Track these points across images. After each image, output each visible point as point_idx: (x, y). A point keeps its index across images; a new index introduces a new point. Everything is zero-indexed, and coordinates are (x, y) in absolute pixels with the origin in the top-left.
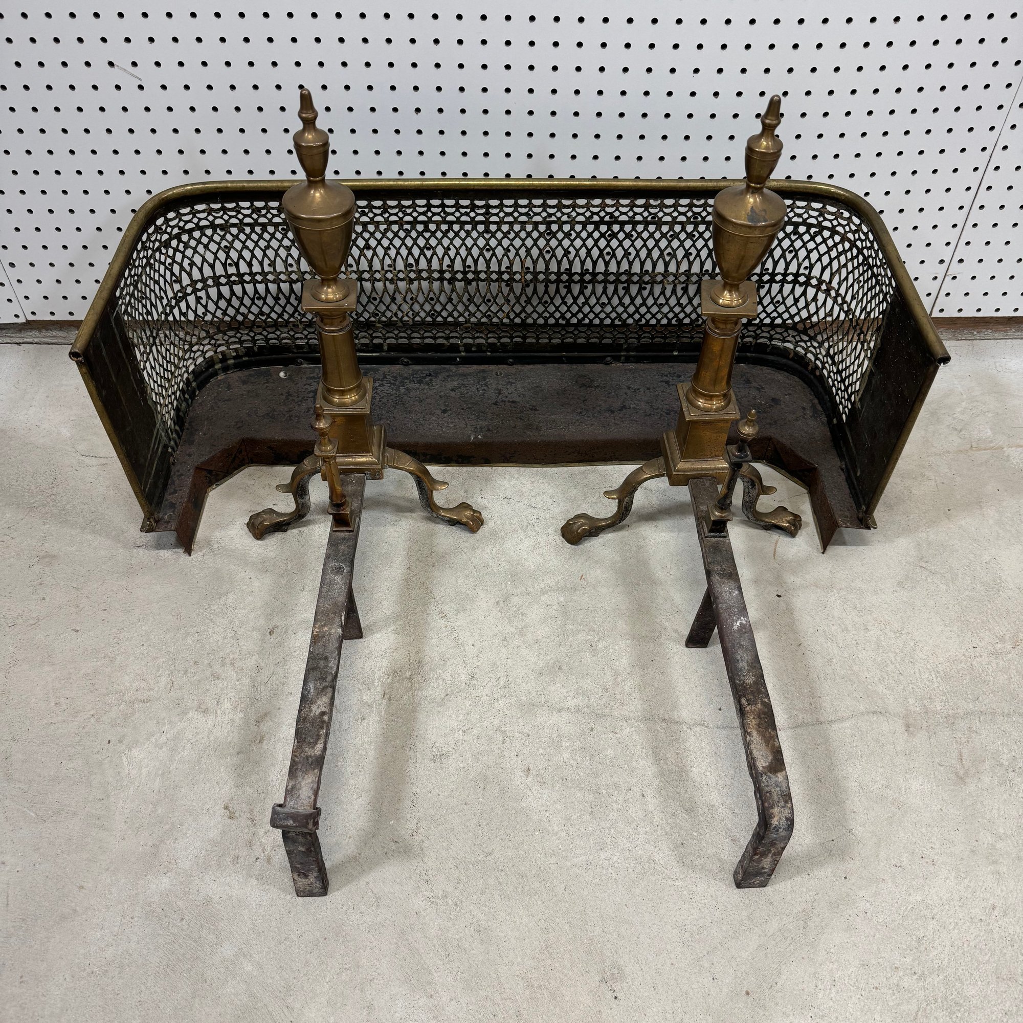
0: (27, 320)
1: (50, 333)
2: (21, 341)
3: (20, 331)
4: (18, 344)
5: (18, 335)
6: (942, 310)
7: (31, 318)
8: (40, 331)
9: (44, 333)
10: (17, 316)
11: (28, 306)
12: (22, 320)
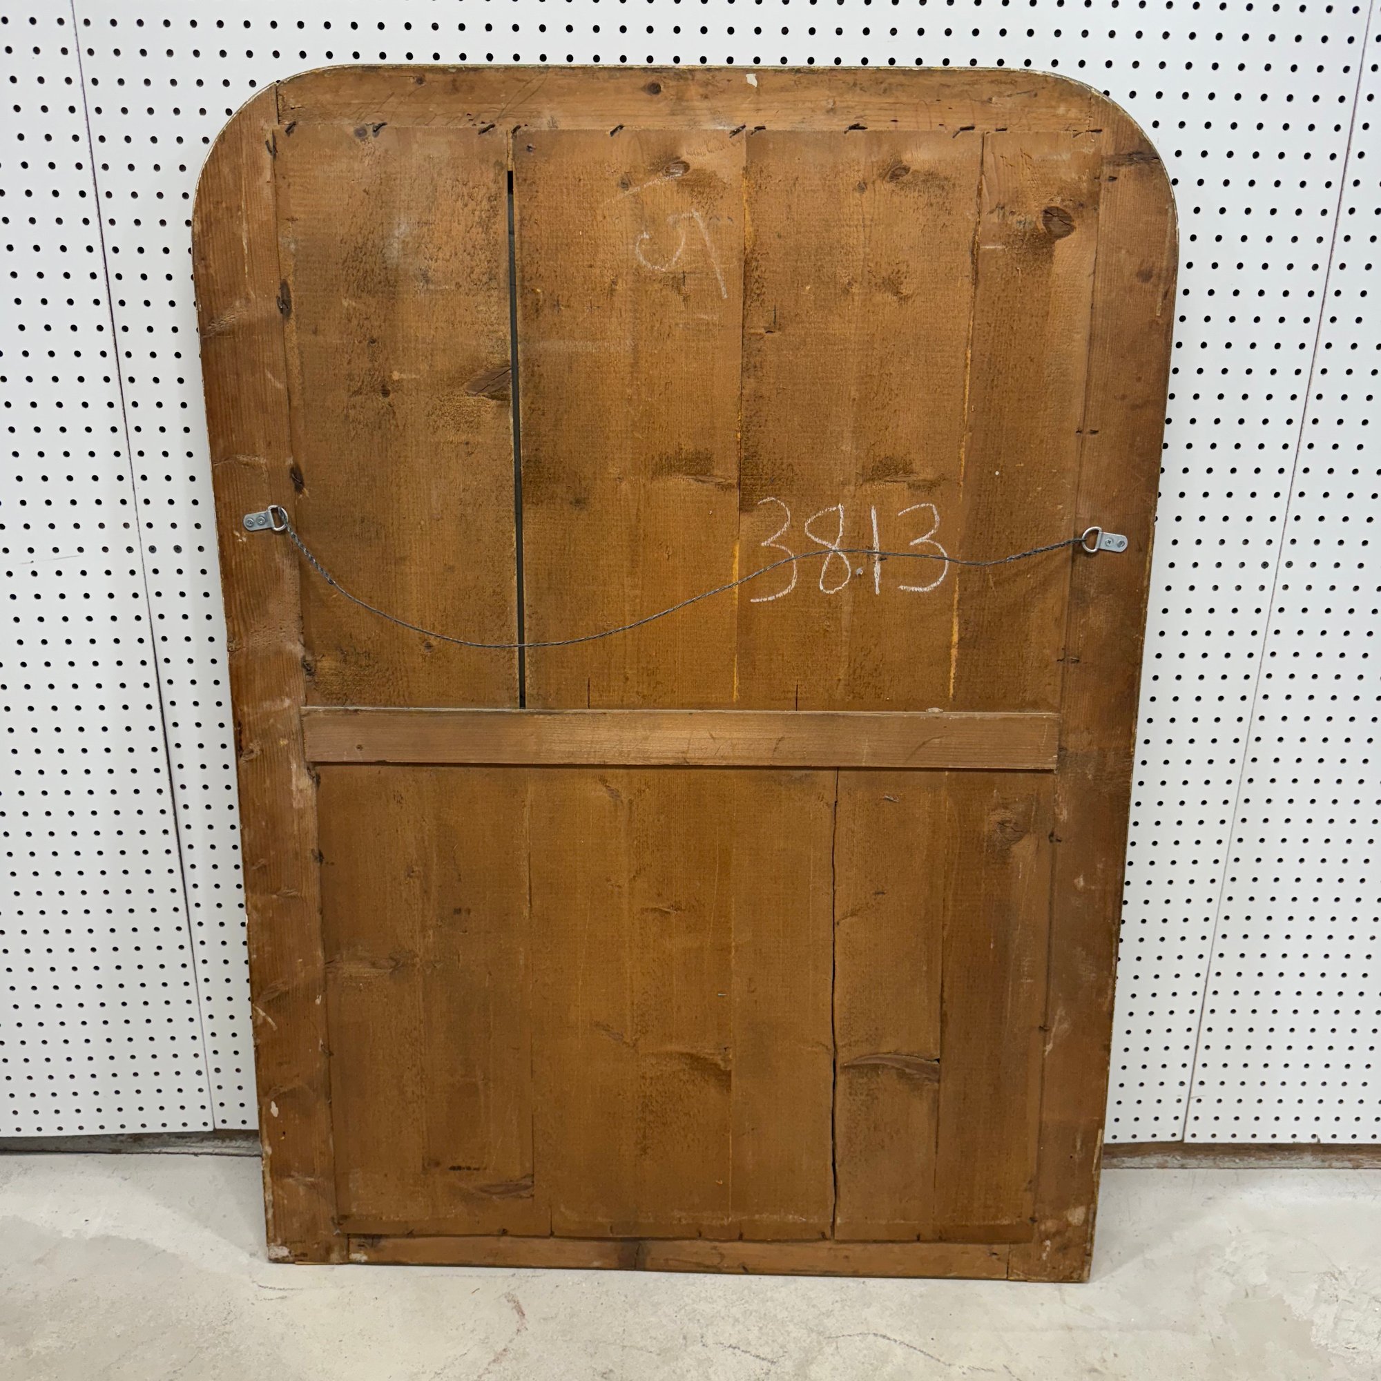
0: (215, 1129)
1: (233, 1144)
2: (200, 1151)
3: (202, 1140)
4: (196, 1154)
5: (199, 1144)
6: (1194, 1136)
7: (220, 1126)
8: (223, 1141)
9: (227, 1143)
10: (205, 1124)
11: (220, 1114)
12: (209, 1128)
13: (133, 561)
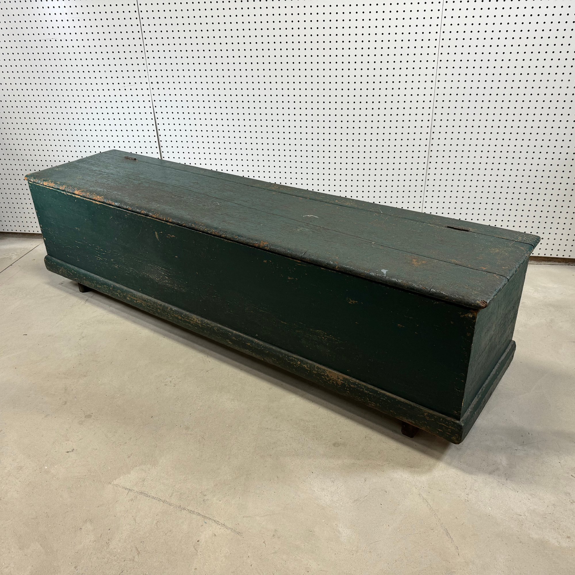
13: (147, 86)
